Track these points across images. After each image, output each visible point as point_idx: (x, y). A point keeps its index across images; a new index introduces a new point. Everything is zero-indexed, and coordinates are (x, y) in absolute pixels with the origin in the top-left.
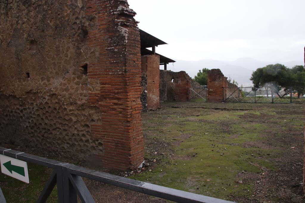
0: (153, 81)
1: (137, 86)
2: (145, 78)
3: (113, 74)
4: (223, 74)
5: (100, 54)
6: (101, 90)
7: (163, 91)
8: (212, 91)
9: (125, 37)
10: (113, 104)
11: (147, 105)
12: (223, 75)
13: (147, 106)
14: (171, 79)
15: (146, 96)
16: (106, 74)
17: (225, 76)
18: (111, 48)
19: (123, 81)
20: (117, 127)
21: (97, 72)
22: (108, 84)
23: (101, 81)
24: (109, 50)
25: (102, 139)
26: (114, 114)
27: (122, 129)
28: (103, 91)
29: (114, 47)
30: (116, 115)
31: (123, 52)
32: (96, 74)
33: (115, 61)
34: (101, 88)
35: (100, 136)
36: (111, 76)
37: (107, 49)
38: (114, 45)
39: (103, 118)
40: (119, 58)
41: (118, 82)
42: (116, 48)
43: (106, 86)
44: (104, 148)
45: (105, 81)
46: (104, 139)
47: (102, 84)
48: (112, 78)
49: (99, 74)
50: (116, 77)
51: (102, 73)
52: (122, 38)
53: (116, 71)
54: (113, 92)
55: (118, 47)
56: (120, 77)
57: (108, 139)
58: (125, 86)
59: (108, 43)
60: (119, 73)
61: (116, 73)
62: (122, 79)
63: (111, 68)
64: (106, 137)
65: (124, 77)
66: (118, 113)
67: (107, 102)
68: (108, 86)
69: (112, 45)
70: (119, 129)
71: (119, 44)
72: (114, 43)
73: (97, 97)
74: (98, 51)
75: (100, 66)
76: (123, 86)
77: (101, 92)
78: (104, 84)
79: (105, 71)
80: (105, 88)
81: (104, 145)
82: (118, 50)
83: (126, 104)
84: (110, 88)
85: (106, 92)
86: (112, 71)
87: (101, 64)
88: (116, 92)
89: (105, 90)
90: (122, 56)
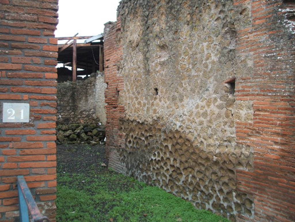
3: (275, 95)
5: (255, 63)
6: (254, 119)
10: (272, 143)
16: (264, 95)
18: (272, 54)
19: (290, 107)
20: (277, 179)
21: (249, 91)
22: (266, 111)
23: (255, 105)
24: (268, 57)
25: (252, 194)
26: (273, 159)
27: (284, 183)
28: (257, 120)
29: (276, 53)
30: (276, 161)
31: (291, 61)
32: (248, 93)
33: (278, 75)
34: (254, 116)
35: (250, 189)
36: (271, 99)
37: (265, 56)
38: (277, 50)
39: (255, 163)
40: (284, 71)
41: (282, 109)
42: (280, 54)
43: (262, 113)
44: (253, 208)
45: (260, 106)
46: (256, 194)
47: (256, 110)
48: (273, 101)
49: (253, 95)
50: (279, 100)
51: (257, 92)
52: (289, 39)
53: (280, 91)
54: (272, 124)
55: (283, 52)
56: (285, 102)
57: (261, 195)
58: (292, 115)
59: (267, 47)
60: (284, 94)
61: (279, 94)
62: (288, 104)
63: (272, 85)
64: (259, 193)
65: (292, 101)
66: (279, 157)
67: (262, 139)
68: (266, 113)
69: (274, 50)
70: (279, 183)
71: (284, 48)
72: (277, 47)
73: (248, 129)
74: (251, 60)
75: (254, 82)
76: (290, 115)
77: (255, 123)
78: (259, 110)
79: (261, 91)
80: (261, 117)
81: (254, 205)
82: (283, 57)
83: (293, 145)
84: (269, 117)
85: (263, 123)
86: (272, 91)
87: (256, 78)
88: (278, 124)
89: (260, 119)
90: (289, 67)
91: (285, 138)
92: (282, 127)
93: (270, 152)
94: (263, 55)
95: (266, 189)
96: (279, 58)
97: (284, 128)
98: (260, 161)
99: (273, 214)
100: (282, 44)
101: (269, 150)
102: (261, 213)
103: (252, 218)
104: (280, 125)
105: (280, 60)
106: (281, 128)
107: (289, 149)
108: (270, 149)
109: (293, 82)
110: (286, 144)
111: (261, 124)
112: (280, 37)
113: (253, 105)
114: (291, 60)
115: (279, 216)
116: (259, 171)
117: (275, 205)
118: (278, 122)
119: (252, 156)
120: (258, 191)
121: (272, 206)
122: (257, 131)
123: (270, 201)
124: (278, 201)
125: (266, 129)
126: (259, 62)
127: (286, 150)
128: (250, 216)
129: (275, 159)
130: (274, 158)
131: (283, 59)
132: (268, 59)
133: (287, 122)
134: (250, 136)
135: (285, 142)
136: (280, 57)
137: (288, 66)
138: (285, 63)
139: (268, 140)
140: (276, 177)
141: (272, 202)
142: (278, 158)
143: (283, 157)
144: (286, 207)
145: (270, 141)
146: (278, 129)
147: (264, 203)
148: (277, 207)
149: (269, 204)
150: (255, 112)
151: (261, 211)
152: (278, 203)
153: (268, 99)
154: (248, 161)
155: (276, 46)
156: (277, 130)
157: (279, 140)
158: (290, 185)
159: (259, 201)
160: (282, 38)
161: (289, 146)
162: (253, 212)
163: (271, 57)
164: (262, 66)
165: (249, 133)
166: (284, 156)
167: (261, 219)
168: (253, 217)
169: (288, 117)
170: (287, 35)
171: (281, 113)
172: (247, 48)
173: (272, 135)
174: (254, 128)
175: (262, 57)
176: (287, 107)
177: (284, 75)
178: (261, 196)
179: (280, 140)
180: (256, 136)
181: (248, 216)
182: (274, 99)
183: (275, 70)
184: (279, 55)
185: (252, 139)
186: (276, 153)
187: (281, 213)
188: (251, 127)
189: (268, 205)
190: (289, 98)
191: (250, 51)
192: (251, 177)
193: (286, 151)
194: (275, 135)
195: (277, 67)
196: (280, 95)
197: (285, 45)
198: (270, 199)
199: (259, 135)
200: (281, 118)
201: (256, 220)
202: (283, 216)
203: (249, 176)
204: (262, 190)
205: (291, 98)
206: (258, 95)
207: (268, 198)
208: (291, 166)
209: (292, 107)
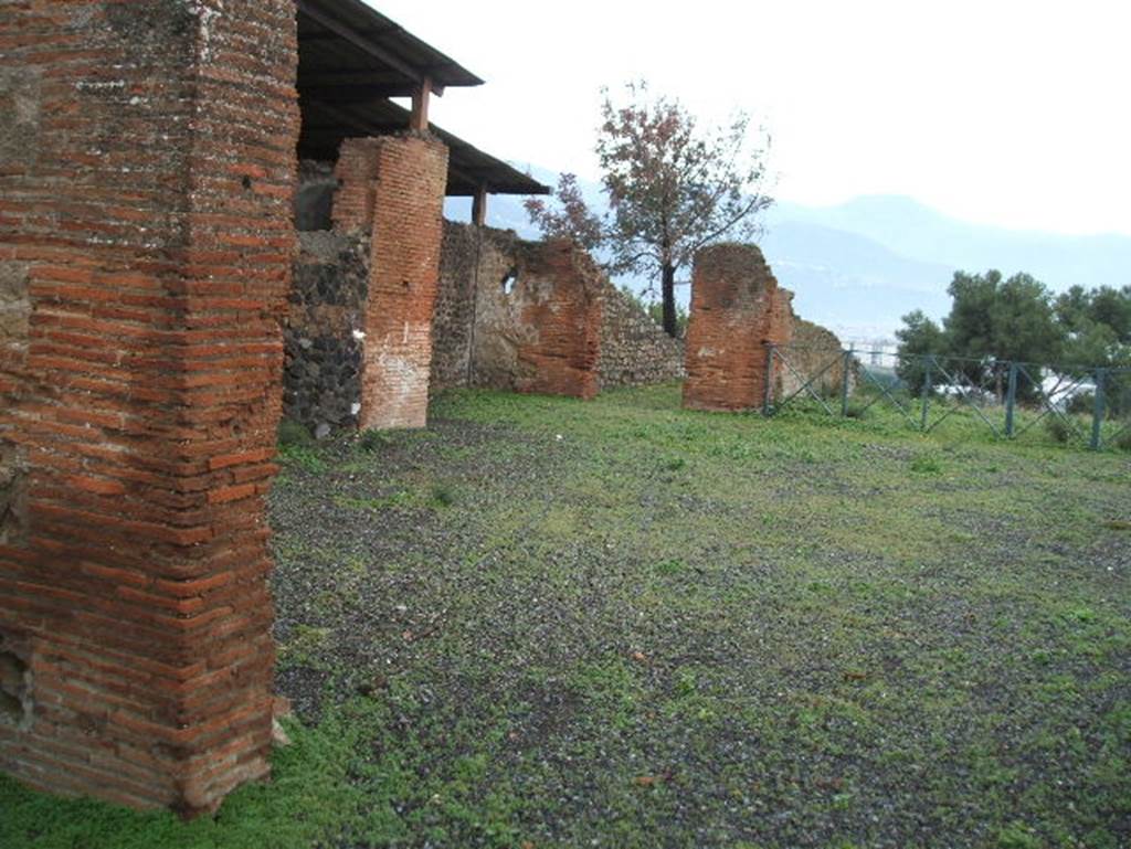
0: (406, 283)
1: (255, 334)
2: (359, 261)
3: (111, 247)
4: (775, 272)
5: (48, 111)
6: (31, 335)
7: (454, 335)
8: (712, 359)
9: (198, 24)
10: (97, 432)
11: (356, 408)
12: (772, 281)
13: (359, 412)
14: (501, 276)
15: (357, 357)
16: (71, 243)
17: (780, 285)
18: (112, 84)
21: (18, 221)
22: (76, 306)
23: (36, 280)
24: (97, 93)
25: (21, 634)
26: (101, 495)
27: (139, 587)
28: (45, 341)
29: (126, 80)
30: (112, 501)
31: (176, 118)
32: (15, 232)
33: (126, 170)
34: (31, 323)
35: (14, 613)
36: (99, 260)
37: (85, 89)
38: (129, 71)
39: (33, 510)
40: (150, 152)
41: (135, 301)
42: (140, 87)
43: (61, 313)
44: (29, 690)
45: (58, 283)
46: (35, 634)
47: (40, 302)
48: (103, 269)
49: (31, 238)
50: (127, 267)
51: (48, 230)
52: (177, 33)
53: (130, 232)
54: (99, 359)
55: (150, 81)
56: (148, 273)
57: (56, 635)
58: (171, 328)
59: (97, 54)
60: (145, 242)
61: (126, 243)
62: (158, 283)
63: (103, 205)
64: (48, 628)
65: (171, 274)
66: (123, 486)
67: (60, 416)
68: (75, 315)
69: (118, 67)
70: (121, 588)
71: (156, 63)
72: (131, 56)
73: (8, 376)
74: (32, 98)
75: (35, 189)
76: (162, 328)
77: (35, 351)
78: (51, 303)
79: (64, 225)
80: (57, 329)
81: (33, 674)
82: (150, 102)
83: (170, 440)
84: (85, 331)
85: (65, 353)
86: (104, 227)
87: (43, 174)
88: (119, 358)
89: (54, 336)
90: (169, 141)
91: (145, 413)
92: (133, 373)
93: (87, 468)
94: (79, 85)
95: (75, 613)
96: (135, 101)
97: (140, 377)
98: (52, 501)
99: (102, 707)
100: (150, 48)
101: (86, 460)
102: (57, 707)
103: (24, 727)
104: (129, 365)
105: (138, 111)
106: (127, 376)
107: (155, 456)
108: (87, 456)
109: (179, 201)
110: (146, 435)
111: (55, 358)
112: (147, 19)
113: (28, 278)
114: (176, 113)
115: (122, 713)
116: (48, 542)
117: (105, 670)
118: (121, 353)
119: (21, 482)
120: (44, 622)
121: (97, 676)
122: (43, 383)
123: (90, 656)
124: (119, 658)
125: (76, 378)
126: (60, 109)
127: (145, 459)
128: (17, 720)
129: (109, 496)
130: (103, 490)
131: (149, 107)
132: (95, 100)
133: (152, 352)
134: (14, 402)
135: (143, 431)
136: (140, 96)
137: (166, 137)
138: (155, 122)
139: (80, 423)
140: (112, 564)
141: (99, 661)
142: (116, 491)
143: (136, 487)
144: (148, 676)
145: (88, 426)
146: (120, 380)
147: (67, 667)
148: (116, 680)
149: (85, 671)
150: (35, 309)
151: (60, 699)
152: (116, 665)
153: (85, 260)
154: (9, 505)
155: (128, 52)
156: (117, 383)
157: (123, 419)
158: (157, 594)
159: (50, 658)
160: (151, 26)
161: (158, 445)
162: (28, 706)
163: (108, 92)
164: (72, 126)
165: (13, 389)
166: (141, 483)
167: (59, 728)
168: (30, 724)
169: (156, 335)
170: (170, 17)
171: (134, 317)
172: (20, 45)
173: (97, 399)
174: (30, 371)
175: (74, 88)
176: (151, 294)
177: (148, 170)
178: (56, 641)
179: (127, 420)
180: (38, 406)
181: (11, 721)
182: (109, 261)
183: (118, 148)
184: (136, 91)
185: (24, 414)
186: (112, 470)
187: (132, 700)
188: (20, 369)
189: (83, 673)
190: (162, 260)
191: (32, 60)
192: (20, 567)
193: (146, 466)
194: (108, 402)
195: (125, 135)
196: (130, 248)
197: (159, 52)
198: (89, 650)
199: (49, 401)
200: (133, 335)
201: (40, 734)
202: (139, 711)
203: (12, 563)
204: (61, 619)
205: (171, 262)
206: (49, 240)
207: (81, 646)
208: (163, 521)
209: (172, 294)
